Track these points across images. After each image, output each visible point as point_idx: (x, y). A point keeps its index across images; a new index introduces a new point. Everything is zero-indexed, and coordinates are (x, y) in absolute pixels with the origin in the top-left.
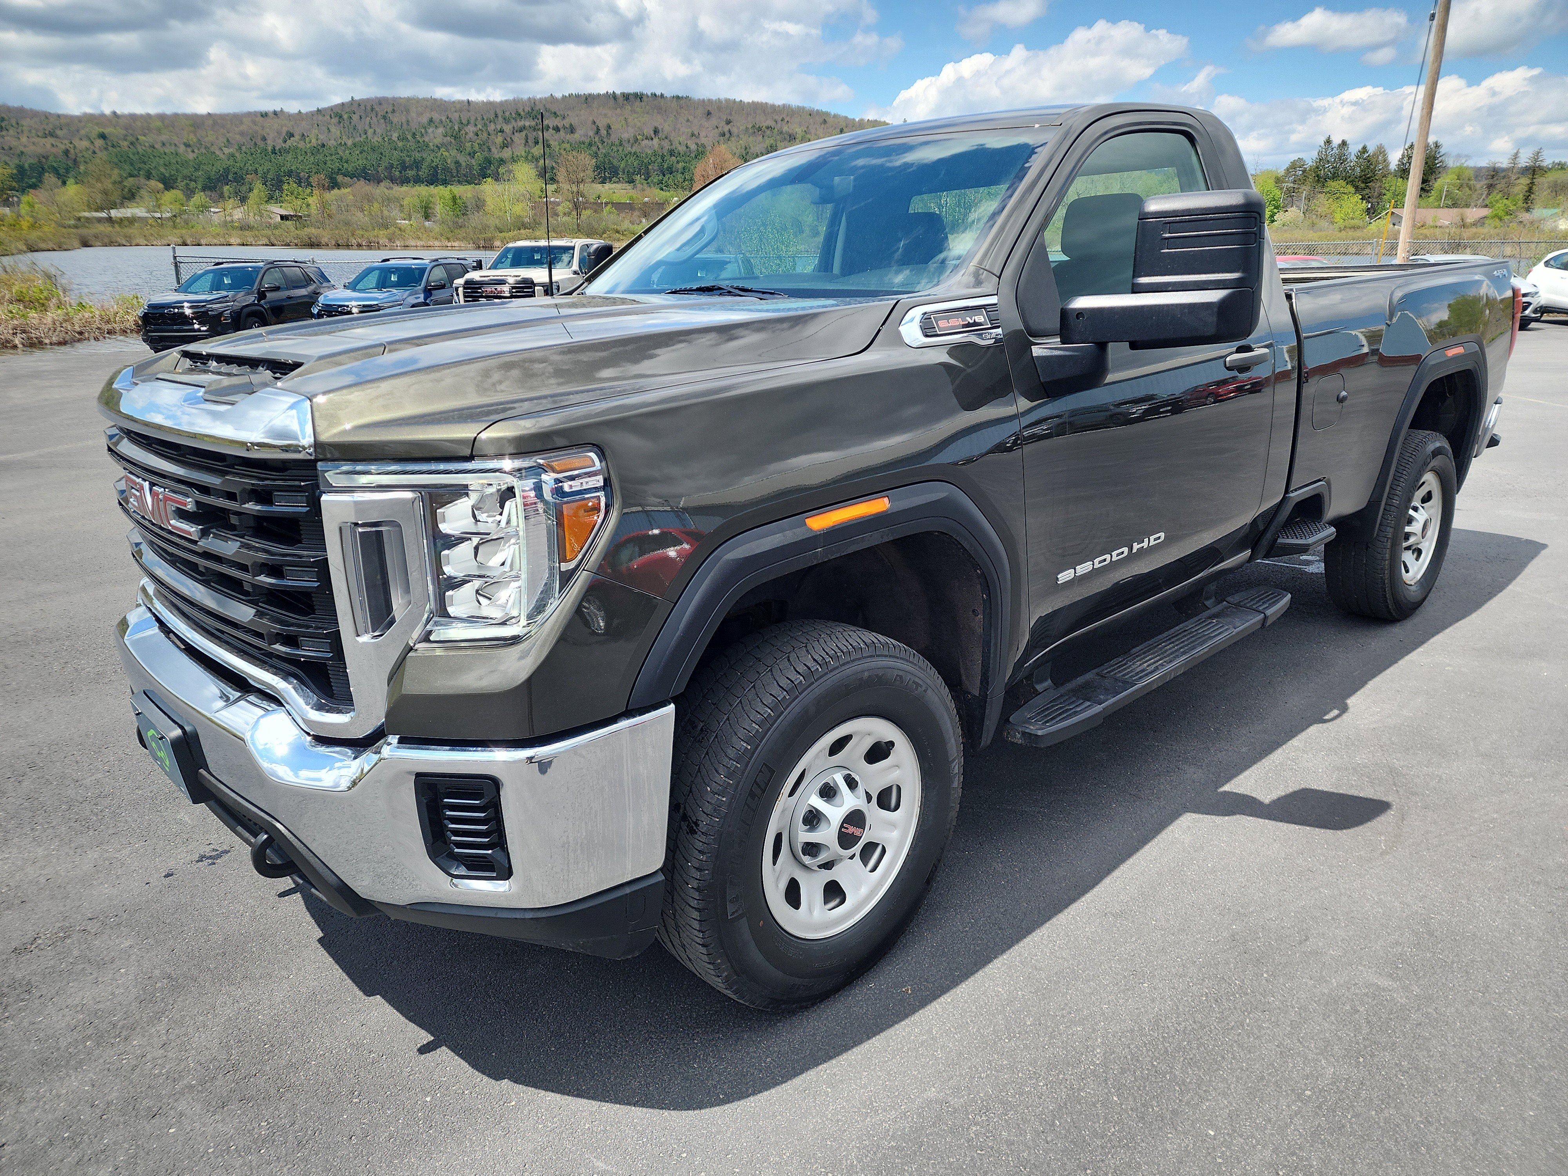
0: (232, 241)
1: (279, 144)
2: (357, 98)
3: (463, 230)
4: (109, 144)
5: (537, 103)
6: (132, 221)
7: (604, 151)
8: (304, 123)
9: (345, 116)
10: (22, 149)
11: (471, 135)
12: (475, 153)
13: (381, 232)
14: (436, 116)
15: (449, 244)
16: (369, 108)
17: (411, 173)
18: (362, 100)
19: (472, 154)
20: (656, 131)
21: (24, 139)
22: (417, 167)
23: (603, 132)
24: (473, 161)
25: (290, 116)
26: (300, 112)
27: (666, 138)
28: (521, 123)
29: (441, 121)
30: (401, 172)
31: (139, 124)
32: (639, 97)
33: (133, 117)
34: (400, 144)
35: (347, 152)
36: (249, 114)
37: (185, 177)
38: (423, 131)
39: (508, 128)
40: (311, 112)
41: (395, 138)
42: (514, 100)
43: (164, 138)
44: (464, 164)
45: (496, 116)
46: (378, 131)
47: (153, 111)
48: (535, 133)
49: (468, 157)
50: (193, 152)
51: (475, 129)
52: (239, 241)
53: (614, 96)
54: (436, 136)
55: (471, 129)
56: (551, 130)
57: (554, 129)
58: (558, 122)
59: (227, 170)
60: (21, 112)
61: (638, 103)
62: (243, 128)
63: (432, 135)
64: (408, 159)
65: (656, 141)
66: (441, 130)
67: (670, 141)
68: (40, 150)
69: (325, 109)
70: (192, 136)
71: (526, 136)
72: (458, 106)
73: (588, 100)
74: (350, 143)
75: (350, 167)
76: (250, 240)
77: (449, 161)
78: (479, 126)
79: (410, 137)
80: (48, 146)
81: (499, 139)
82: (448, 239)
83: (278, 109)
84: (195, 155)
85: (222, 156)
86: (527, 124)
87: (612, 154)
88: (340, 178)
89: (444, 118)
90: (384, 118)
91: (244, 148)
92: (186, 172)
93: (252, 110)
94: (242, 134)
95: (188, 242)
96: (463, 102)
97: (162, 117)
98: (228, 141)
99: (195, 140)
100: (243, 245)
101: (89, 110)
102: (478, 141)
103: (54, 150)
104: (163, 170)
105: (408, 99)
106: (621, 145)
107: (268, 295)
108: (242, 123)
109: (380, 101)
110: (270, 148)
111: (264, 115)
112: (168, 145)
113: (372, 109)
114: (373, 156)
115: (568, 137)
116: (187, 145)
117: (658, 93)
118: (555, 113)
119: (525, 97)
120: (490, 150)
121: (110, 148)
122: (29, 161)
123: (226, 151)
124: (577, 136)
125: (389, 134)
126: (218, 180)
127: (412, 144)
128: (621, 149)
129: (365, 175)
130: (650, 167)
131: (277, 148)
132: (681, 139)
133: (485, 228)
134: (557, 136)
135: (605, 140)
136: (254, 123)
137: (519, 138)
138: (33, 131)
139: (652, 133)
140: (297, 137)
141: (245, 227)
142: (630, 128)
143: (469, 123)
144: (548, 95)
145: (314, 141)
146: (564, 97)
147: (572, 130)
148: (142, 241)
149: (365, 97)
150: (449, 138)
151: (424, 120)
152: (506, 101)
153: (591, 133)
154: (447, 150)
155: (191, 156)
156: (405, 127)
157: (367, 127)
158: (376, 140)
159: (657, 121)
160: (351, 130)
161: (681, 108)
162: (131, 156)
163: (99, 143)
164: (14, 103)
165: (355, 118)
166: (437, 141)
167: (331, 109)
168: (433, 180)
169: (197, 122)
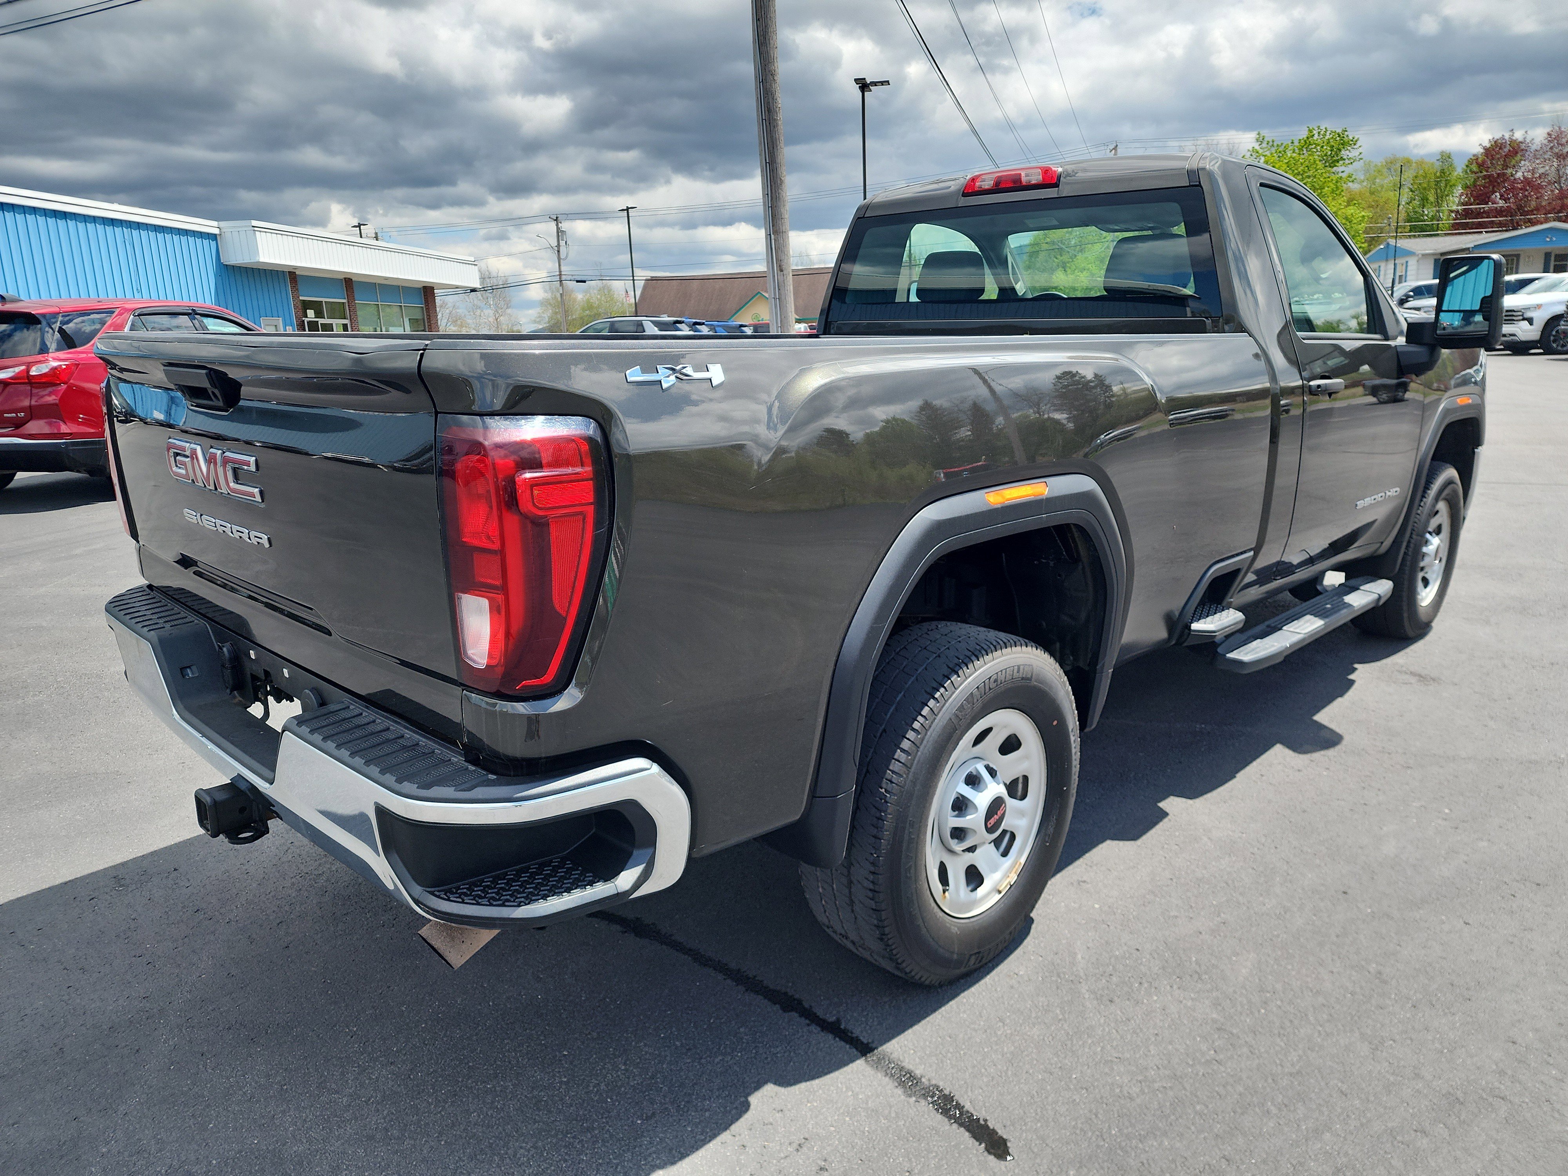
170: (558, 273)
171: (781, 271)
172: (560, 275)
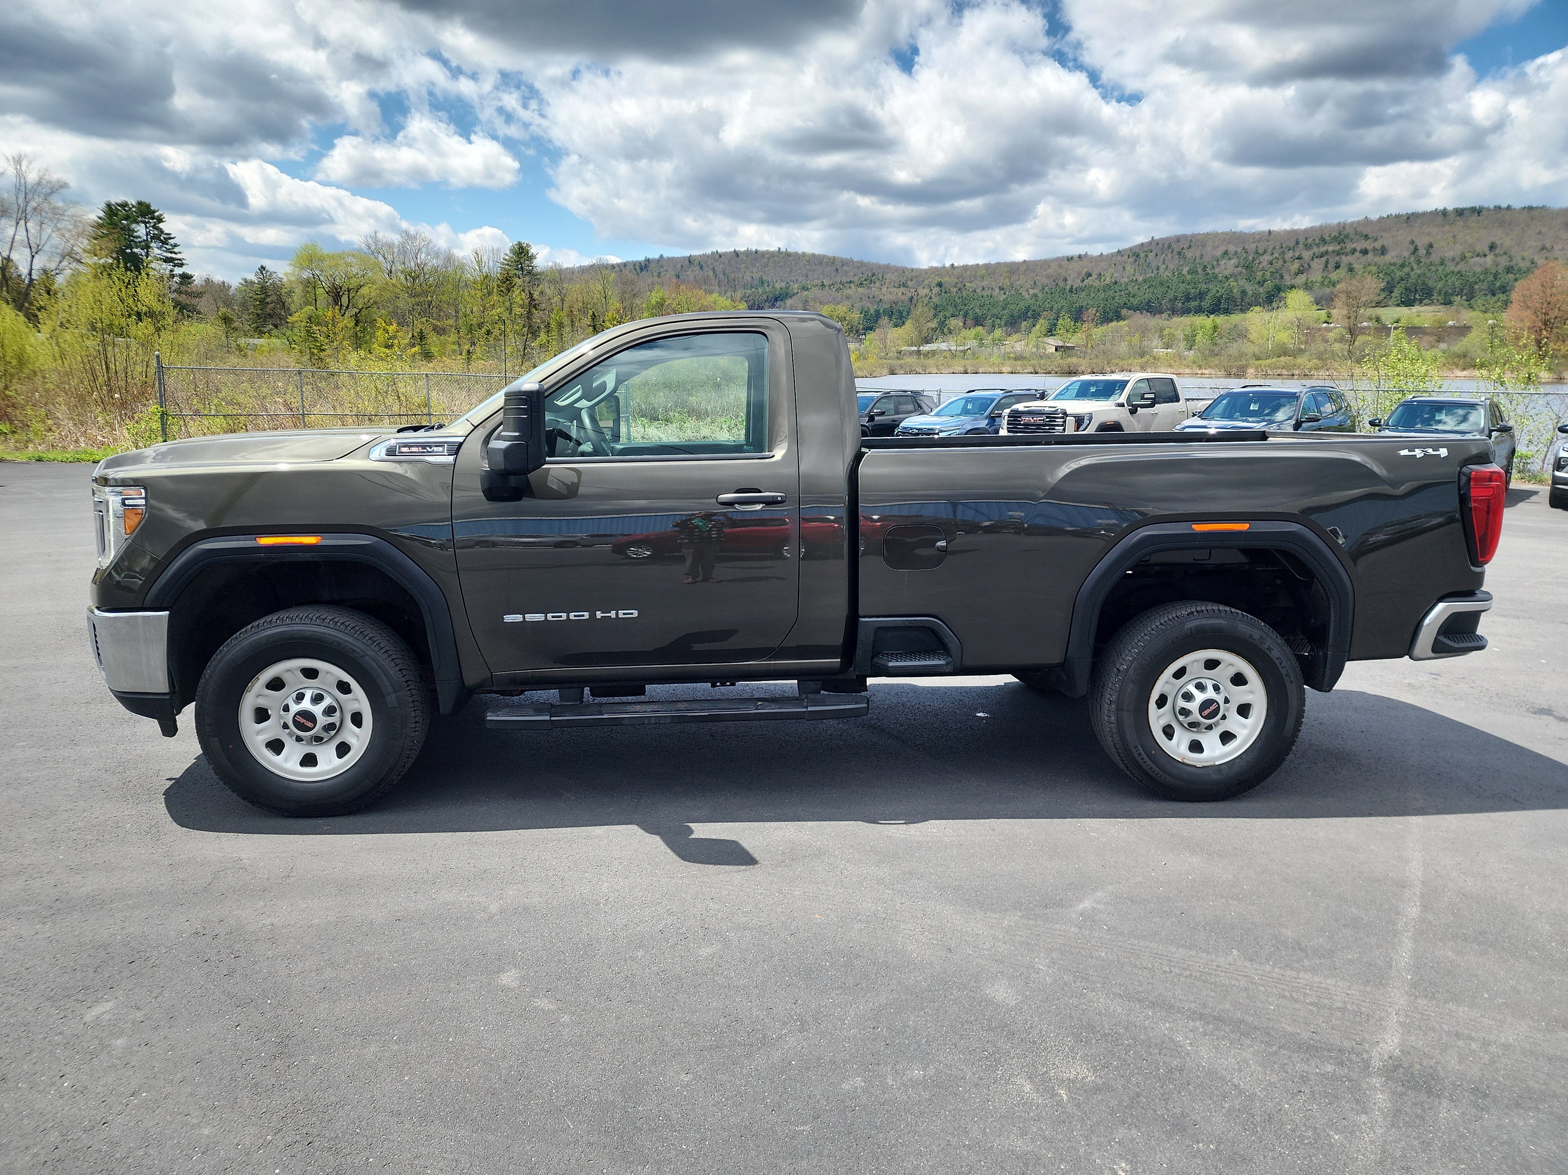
0: (1004, 369)
1: (1078, 283)
2: (1156, 238)
3: (1217, 358)
4: (943, 291)
5: (1347, 227)
6: (934, 353)
7: (1419, 272)
8: (1103, 263)
9: (1142, 255)
10: (881, 297)
11: (1265, 264)
12: (1264, 281)
13: (1136, 361)
14: (1232, 248)
15: (1200, 372)
16: (1166, 246)
17: (1193, 304)
18: (1162, 239)
19: (1261, 283)
20: (1492, 247)
21: (884, 290)
22: (1201, 298)
23: (1422, 252)
24: (1261, 290)
25: (1092, 259)
26: (1101, 254)
27: (1505, 254)
28: (1323, 249)
29: (1236, 252)
30: (1183, 303)
31: (968, 273)
32: (1477, 211)
33: (965, 268)
34: (1189, 277)
35: (1136, 287)
36: (1058, 259)
37: (993, 316)
38: (1215, 263)
39: (1306, 255)
40: (1111, 253)
41: (1185, 272)
42: (1321, 226)
43: (985, 283)
44: (1250, 293)
45: (1297, 243)
46: (1171, 266)
47: (981, 262)
48: (1337, 258)
49: (1257, 286)
50: (1005, 294)
51: (1270, 258)
52: (1009, 369)
53: (1444, 213)
54: (1228, 267)
55: (1267, 258)
56: (1357, 253)
57: (1361, 252)
58: (1368, 245)
59: (1028, 309)
60: (888, 268)
61: (1474, 217)
62: (1050, 271)
63: (1223, 267)
64: (1193, 291)
65: (1490, 258)
66: (1234, 261)
67: (1510, 257)
68: (893, 298)
69: (1125, 250)
70: (1007, 281)
71: (1327, 262)
72: (1257, 237)
73: (1410, 219)
74: (1140, 279)
75: (1135, 302)
76: (1019, 369)
77: (1235, 291)
78: (1276, 255)
79: (1200, 270)
80: (900, 294)
81: (1296, 266)
82: (1200, 367)
83: (1083, 253)
84: (1005, 297)
85: (1027, 296)
86: (1331, 248)
87: (1429, 274)
88: (1124, 312)
89: (1239, 250)
90: (1179, 253)
91: (1046, 289)
92: (995, 311)
93: (1060, 256)
94: (1048, 276)
95: (969, 371)
96: (1264, 232)
97: (987, 266)
98: (1035, 283)
99: (1008, 284)
100: (1012, 373)
101: (935, 264)
102: (1271, 270)
103: (903, 297)
104: (977, 310)
105: (1208, 234)
106: (1442, 264)
107: (876, 418)
108: (1049, 267)
109: (1178, 239)
110: (1068, 288)
111: (1070, 259)
112: (986, 289)
113: (1169, 247)
114: (1160, 290)
115: (1377, 259)
116: (1001, 289)
117: (1504, 205)
118: (1366, 236)
119: (1335, 222)
120: (1282, 277)
121: (943, 294)
122: (884, 307)
123: (1031, 292)
124: (1388, 258)
125: (1180, 268)
126: (1019, 317)
127: (1201, 276)
128: (1440, 268)
129: (1150, 308)
130: (1476, 287)
131: (1074, 288)
132: (1526, 254)
133: (1242, 355)
134: (1363, 259)
135: (1422, 260)
136: (1060, 266)
137: (1318, 264)
138: (892, 283)
139: (1486, 250)
140: (1094, 277)
141: (1019, 358)
142: (1458, 245)
143: (1265, 252)
144: (1361, 218)
145: (1108, 279)
146: (1381, 219)
147: (1383, 251)
148: (935, 370)
149: (1164, 236)
150: (1240, 269)
151: (1219, 252)
152: (1312, 228)
153: (1406, 254)
154: (1236, 280)
155: (1002, 297)
156: (1198, 261)
157: (1160, 264)
158: (1166, 275)
159: (1497, 235)
160: (1145, 267)
161: (1532, 219)
162: (956, 299)
163: (936, 290)
164: (883, 262)
165: (1151, 256)
166: (1227, 273)
167: (1131, 249)
168: (1215, 309)
169: (1013, 269)
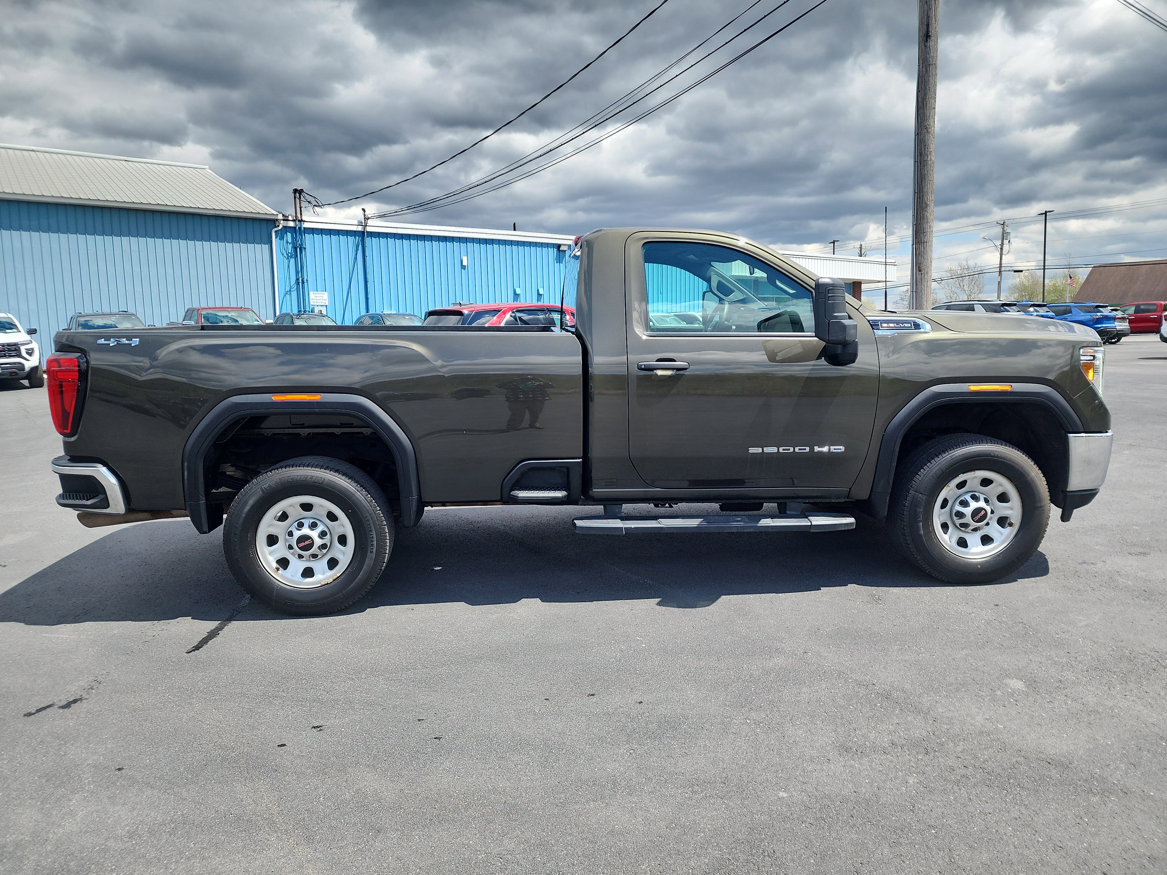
170: (999, 266)
171: (920, 271)
172: (1000, 267)
